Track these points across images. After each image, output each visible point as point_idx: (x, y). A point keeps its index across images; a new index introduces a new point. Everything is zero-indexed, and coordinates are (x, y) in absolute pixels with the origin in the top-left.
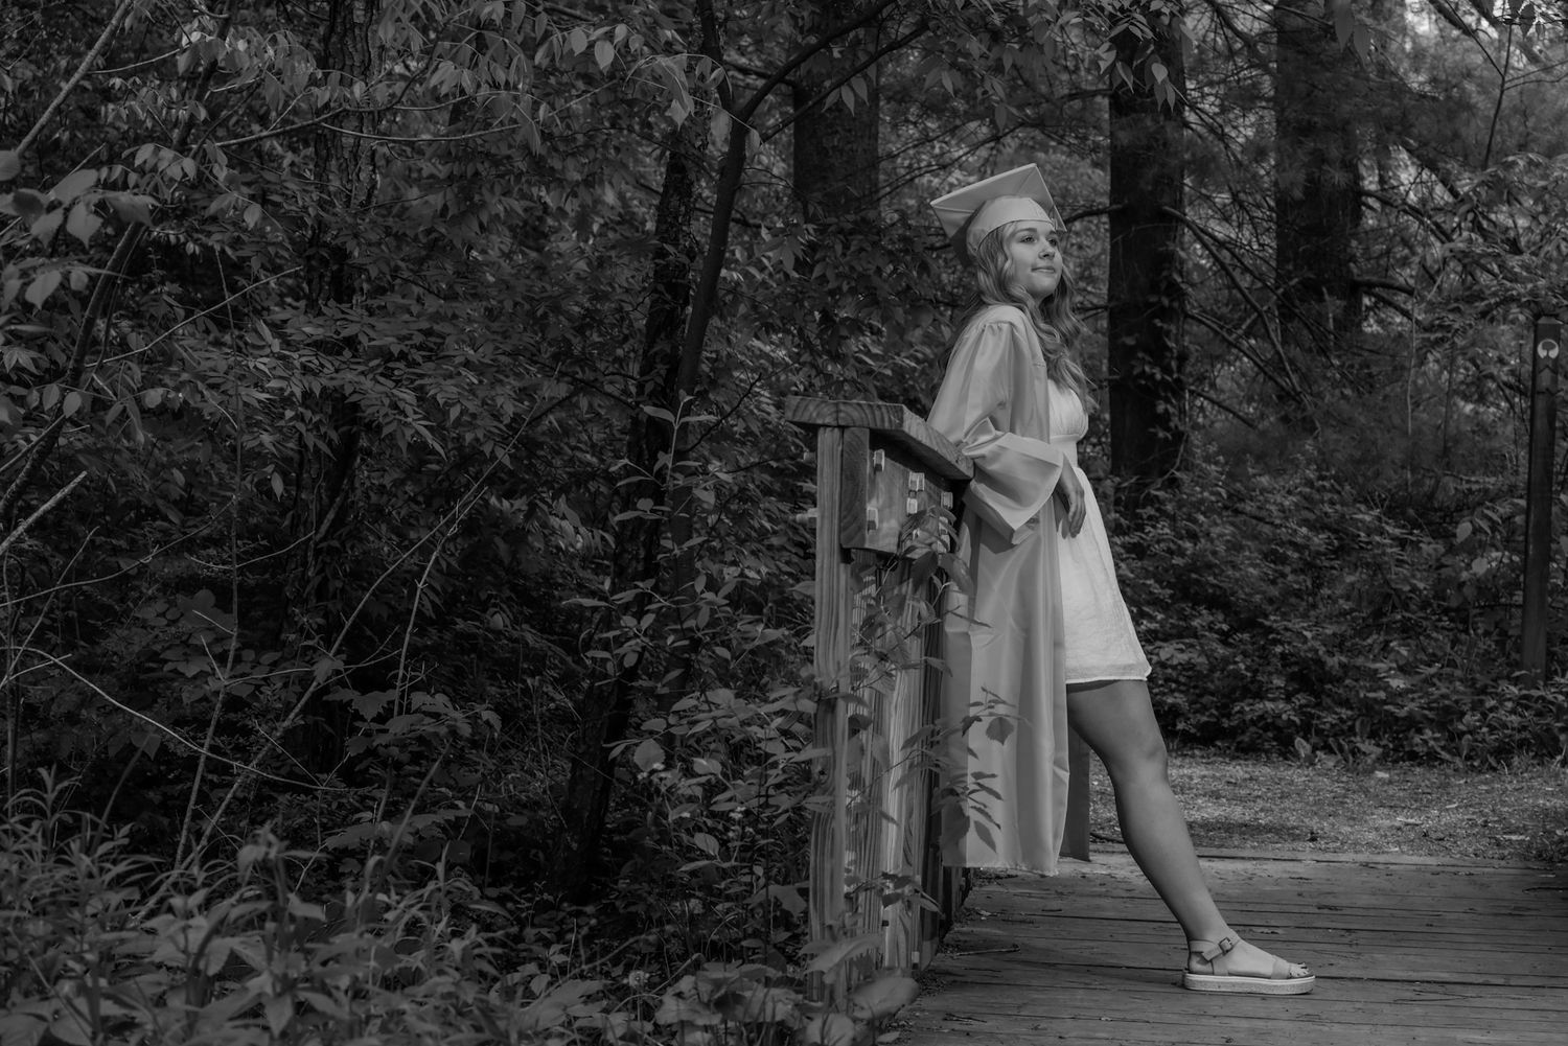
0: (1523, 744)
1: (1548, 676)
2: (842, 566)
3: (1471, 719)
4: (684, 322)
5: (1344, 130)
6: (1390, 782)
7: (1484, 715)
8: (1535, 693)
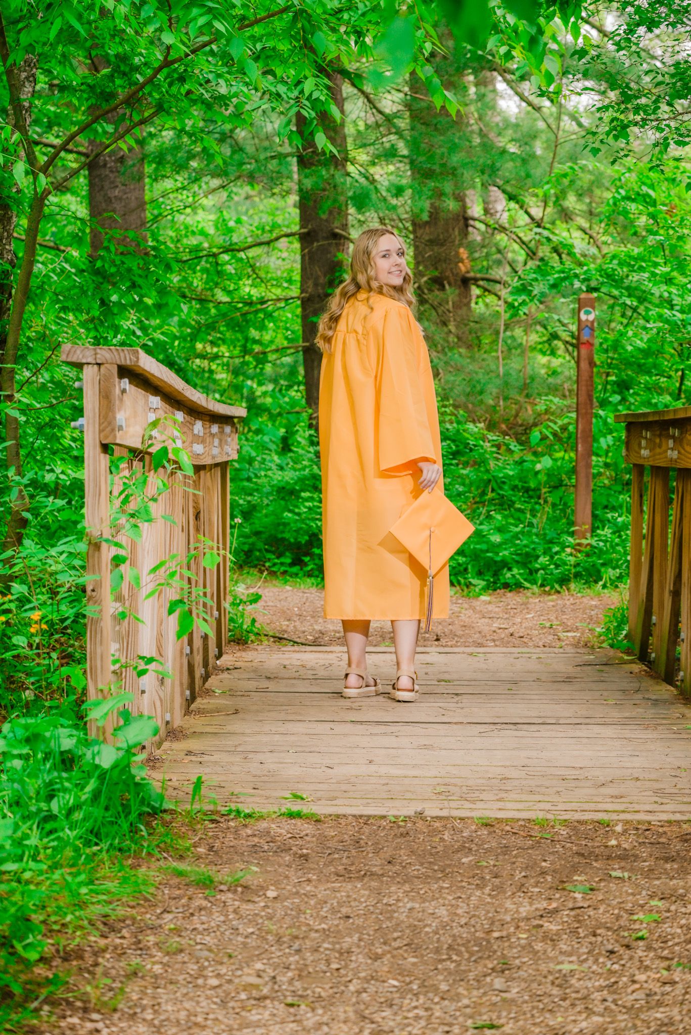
0: (577, 575)
1: (593, 530)
2: (102, 455)
3: (544, 560)
4: (9, 309)
5: (453, 174)
6: (490, 603)
7: (552, 557)
8: (584, 542)
